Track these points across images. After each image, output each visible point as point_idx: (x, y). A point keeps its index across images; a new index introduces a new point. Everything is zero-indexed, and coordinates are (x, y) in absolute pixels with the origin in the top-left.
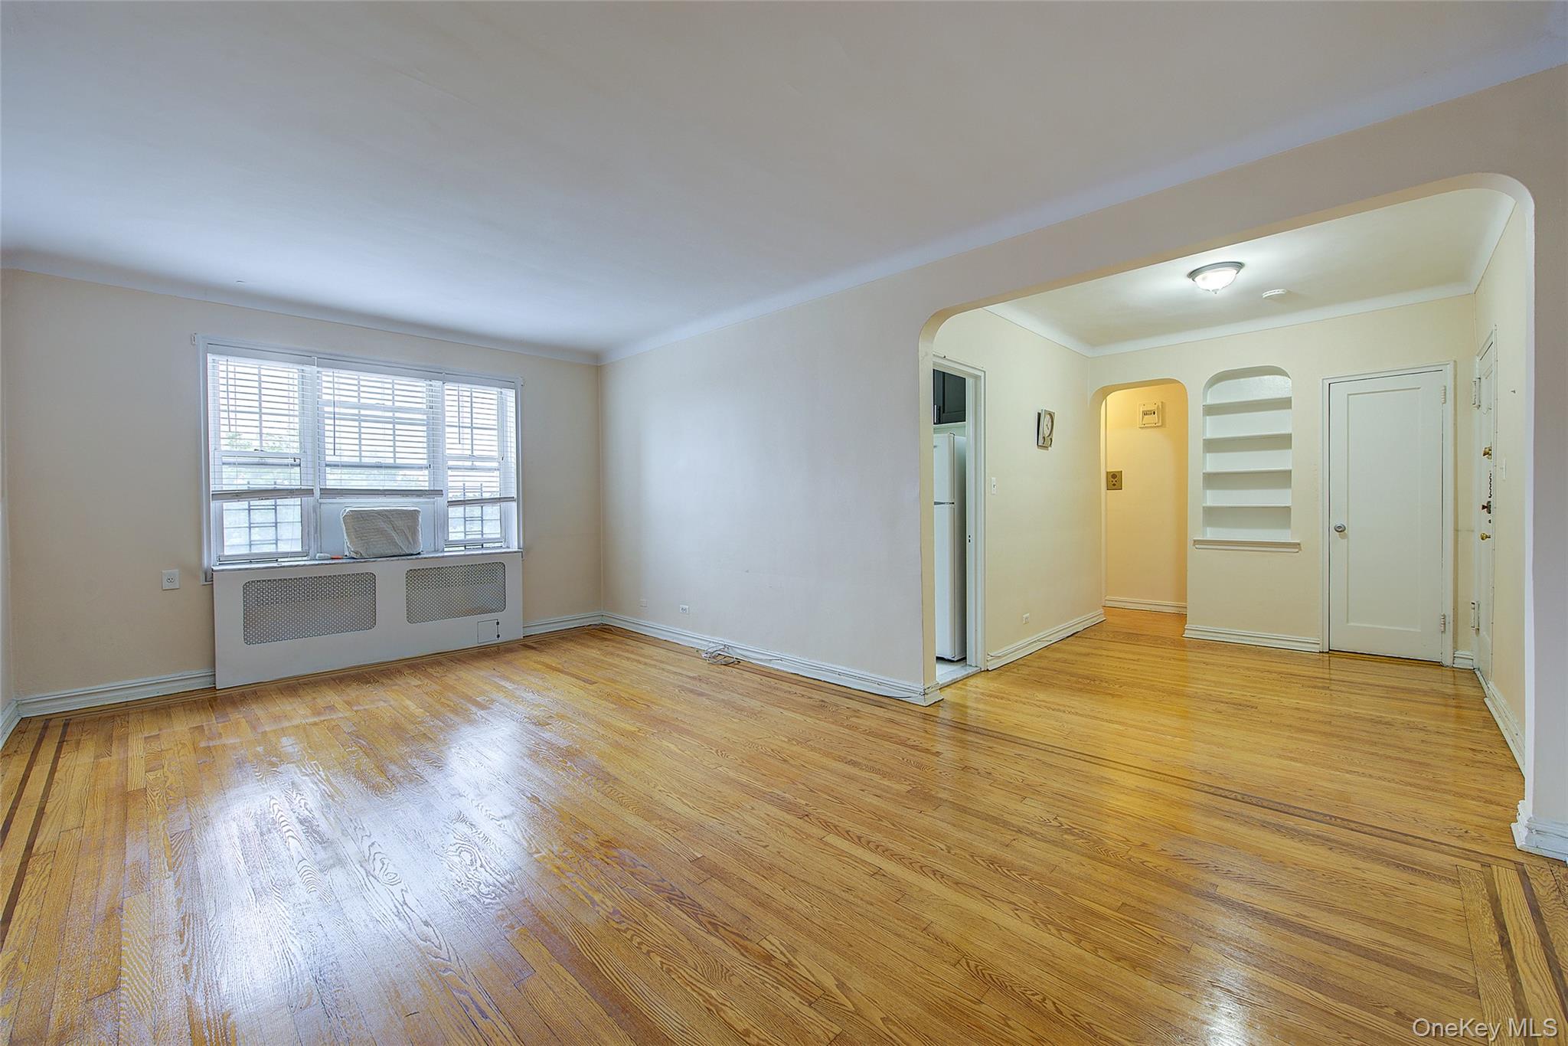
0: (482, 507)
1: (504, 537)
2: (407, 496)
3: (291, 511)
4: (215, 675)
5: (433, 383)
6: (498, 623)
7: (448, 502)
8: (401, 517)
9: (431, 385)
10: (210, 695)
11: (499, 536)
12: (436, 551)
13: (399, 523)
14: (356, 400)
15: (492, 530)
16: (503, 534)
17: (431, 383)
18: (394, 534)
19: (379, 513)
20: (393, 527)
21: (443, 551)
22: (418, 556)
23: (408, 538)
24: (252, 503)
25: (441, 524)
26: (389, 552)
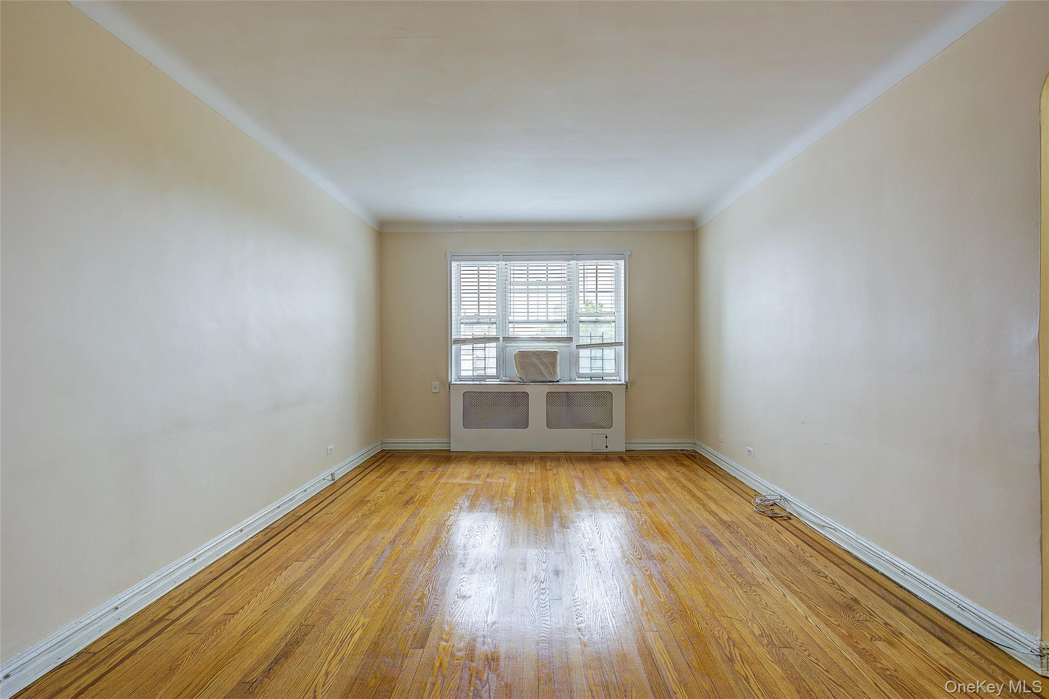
0: (603, 349)
1: (617, 374)
2: (550, 341)
3: (492, 350)
4: (450, 443)
5: (571, 262)
6: (606, 437)
7: (577, 346)
8: (547, 356)
9: (569, 264)
10: (445, 454)
11: (614, 371)
12: (571, 380)
13: (545, 360)
14: (526, 280)
15: (610, 367)
16: (617, 371)
17: (569, 263)
18: (542, 367)
19: (534, 353)
20: (542, 363)
21: (575, 380)
22: (558, 383)
23: (550, 371)
24: (475, 346)
25: (574, 361)
26: (539, 379)
